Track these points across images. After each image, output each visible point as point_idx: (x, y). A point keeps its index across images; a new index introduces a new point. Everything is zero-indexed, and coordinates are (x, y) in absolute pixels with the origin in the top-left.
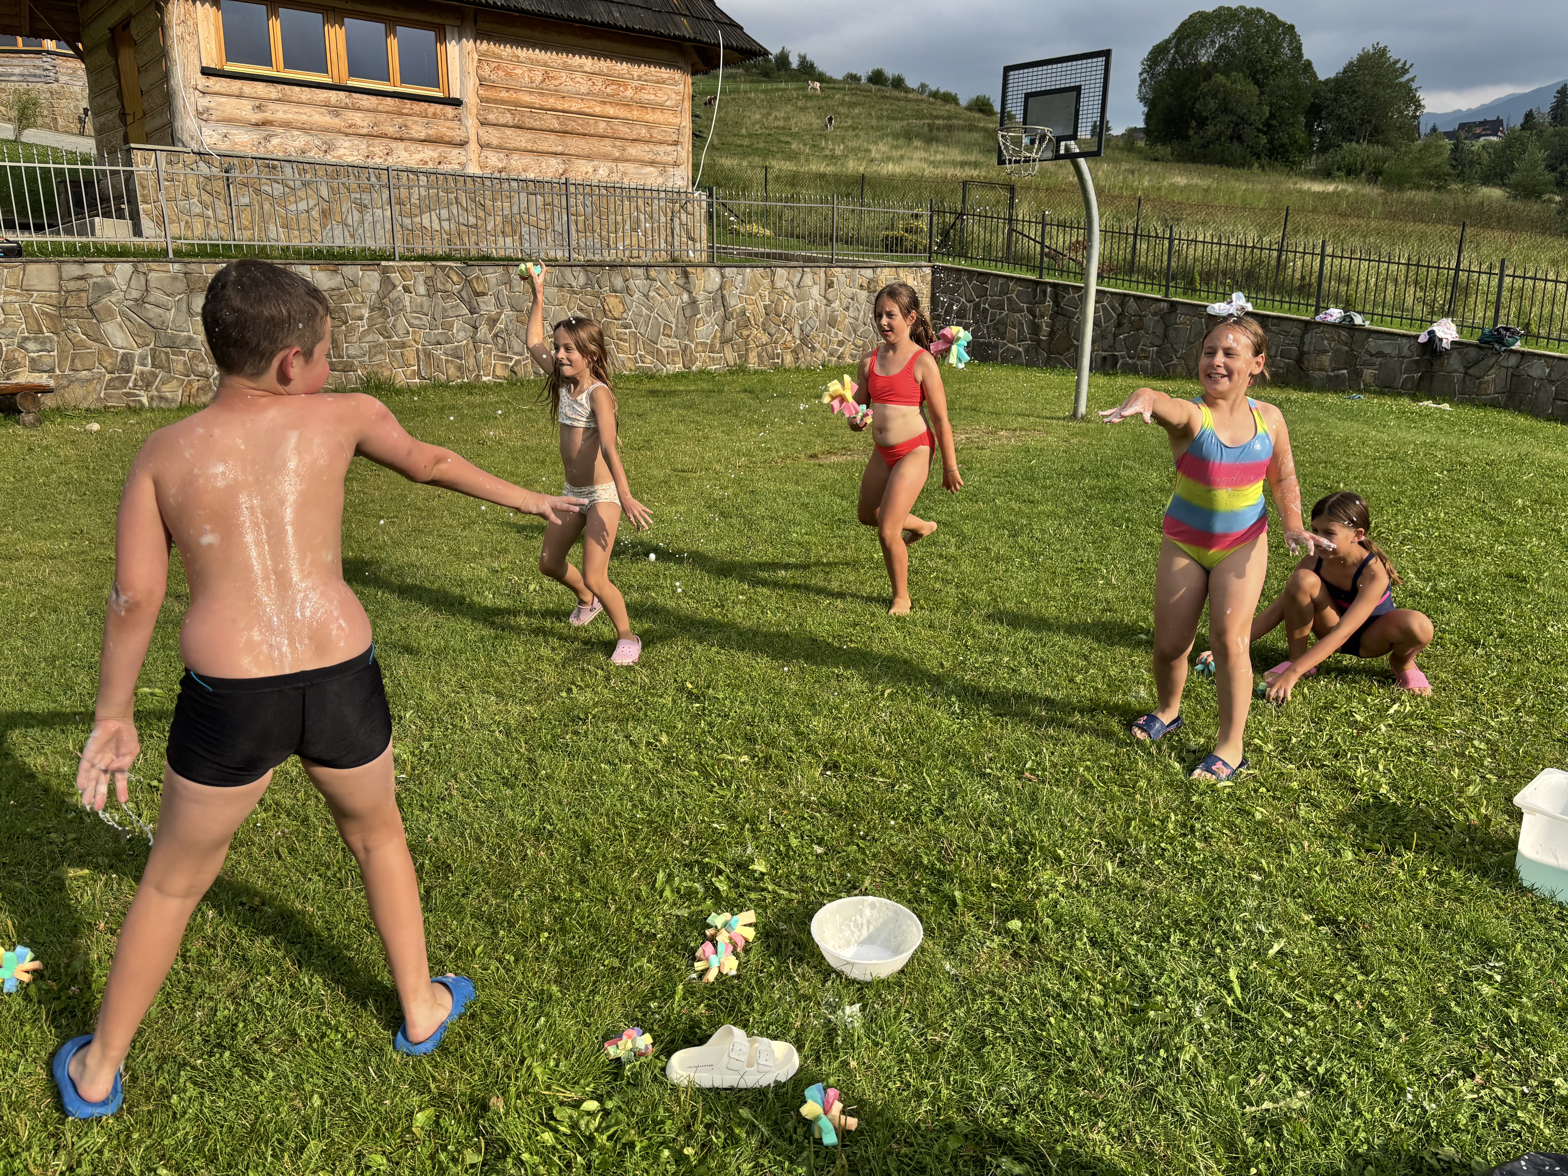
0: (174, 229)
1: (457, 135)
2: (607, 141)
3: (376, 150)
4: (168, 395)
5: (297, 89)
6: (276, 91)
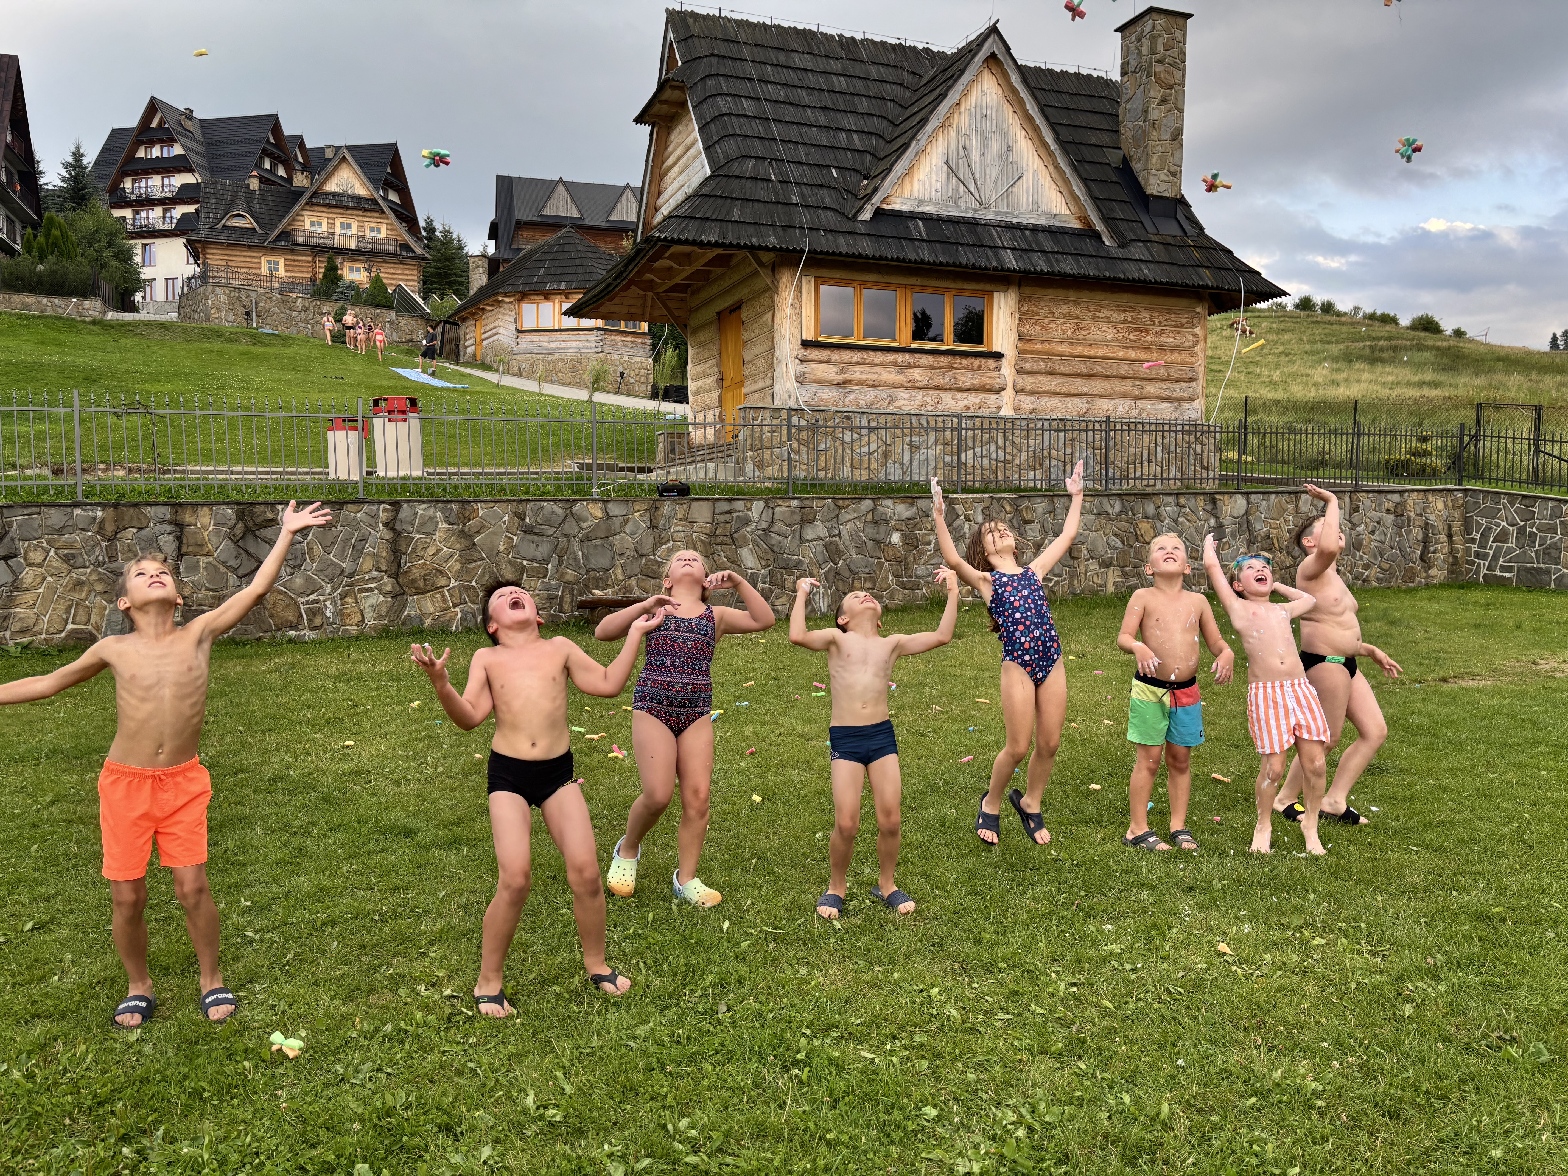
0: (768, 472)
1: (996, 383)
2: (1128, 382)
3: (929, 400)
5: (872, 353)
6: (856, 356)
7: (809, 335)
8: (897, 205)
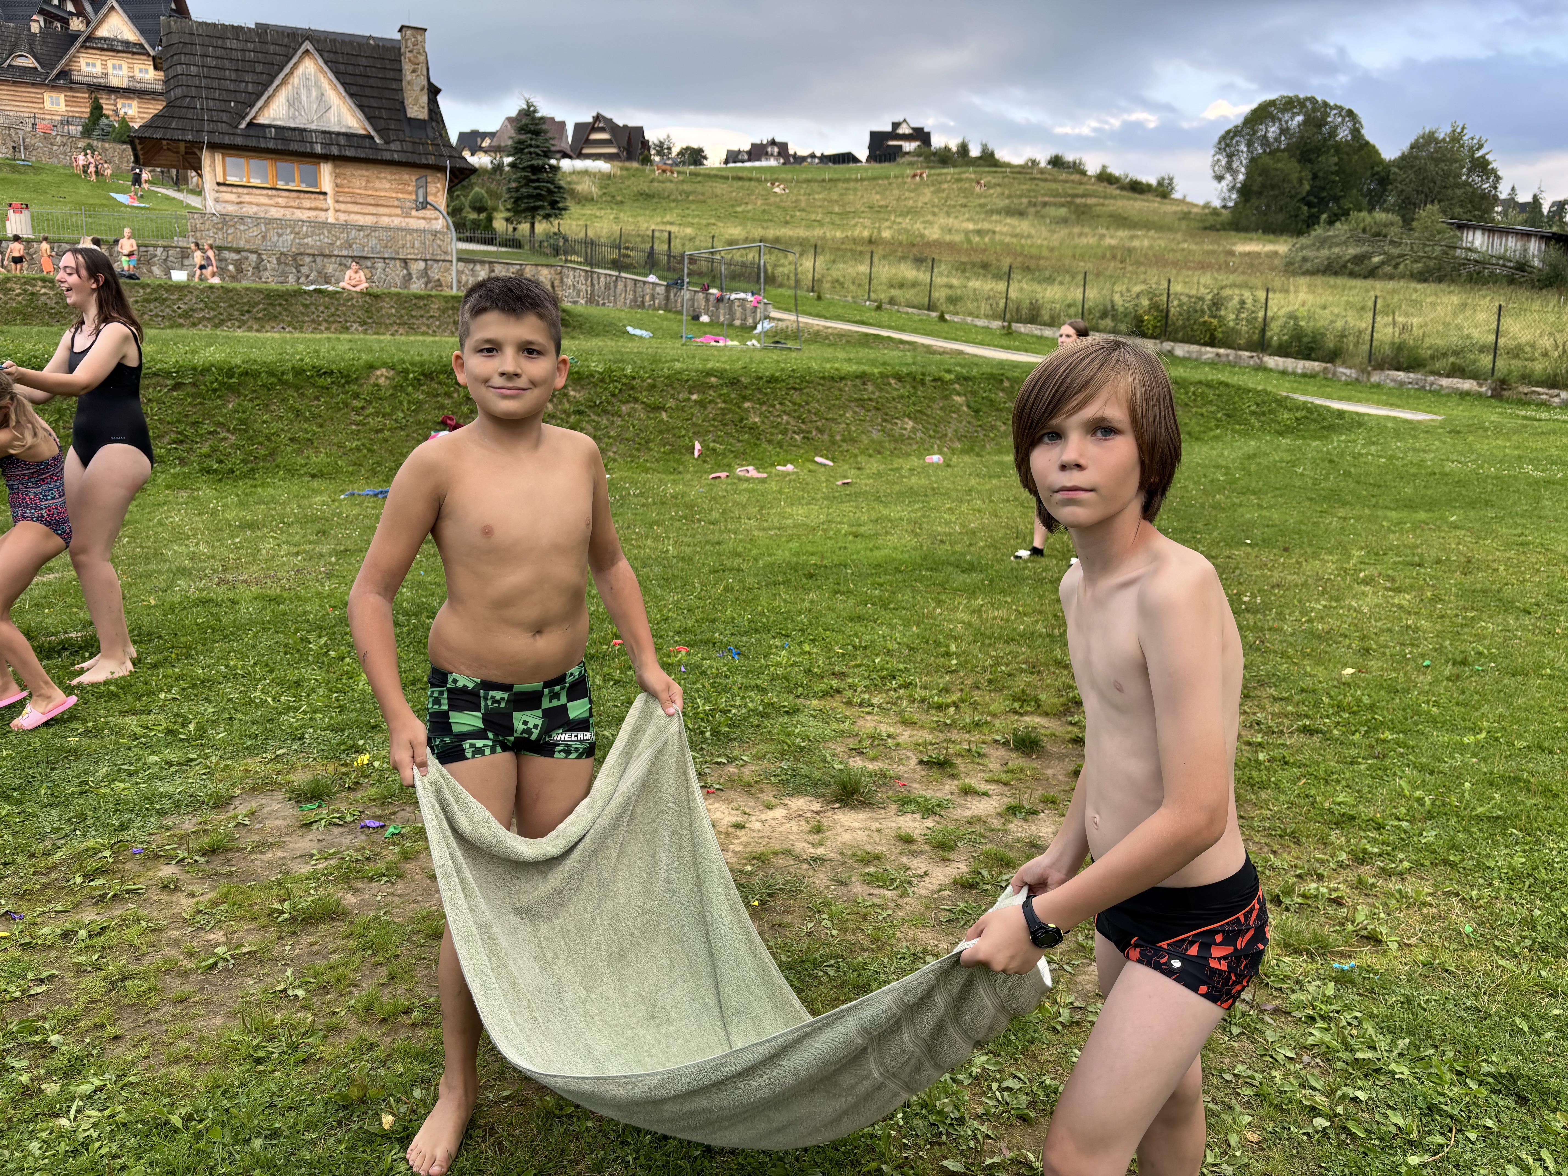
1: (324, 206)
3: (288, 213)
5: (255, 189)
6: (246, 191)
7: (221, 180)
8: (261, 120)
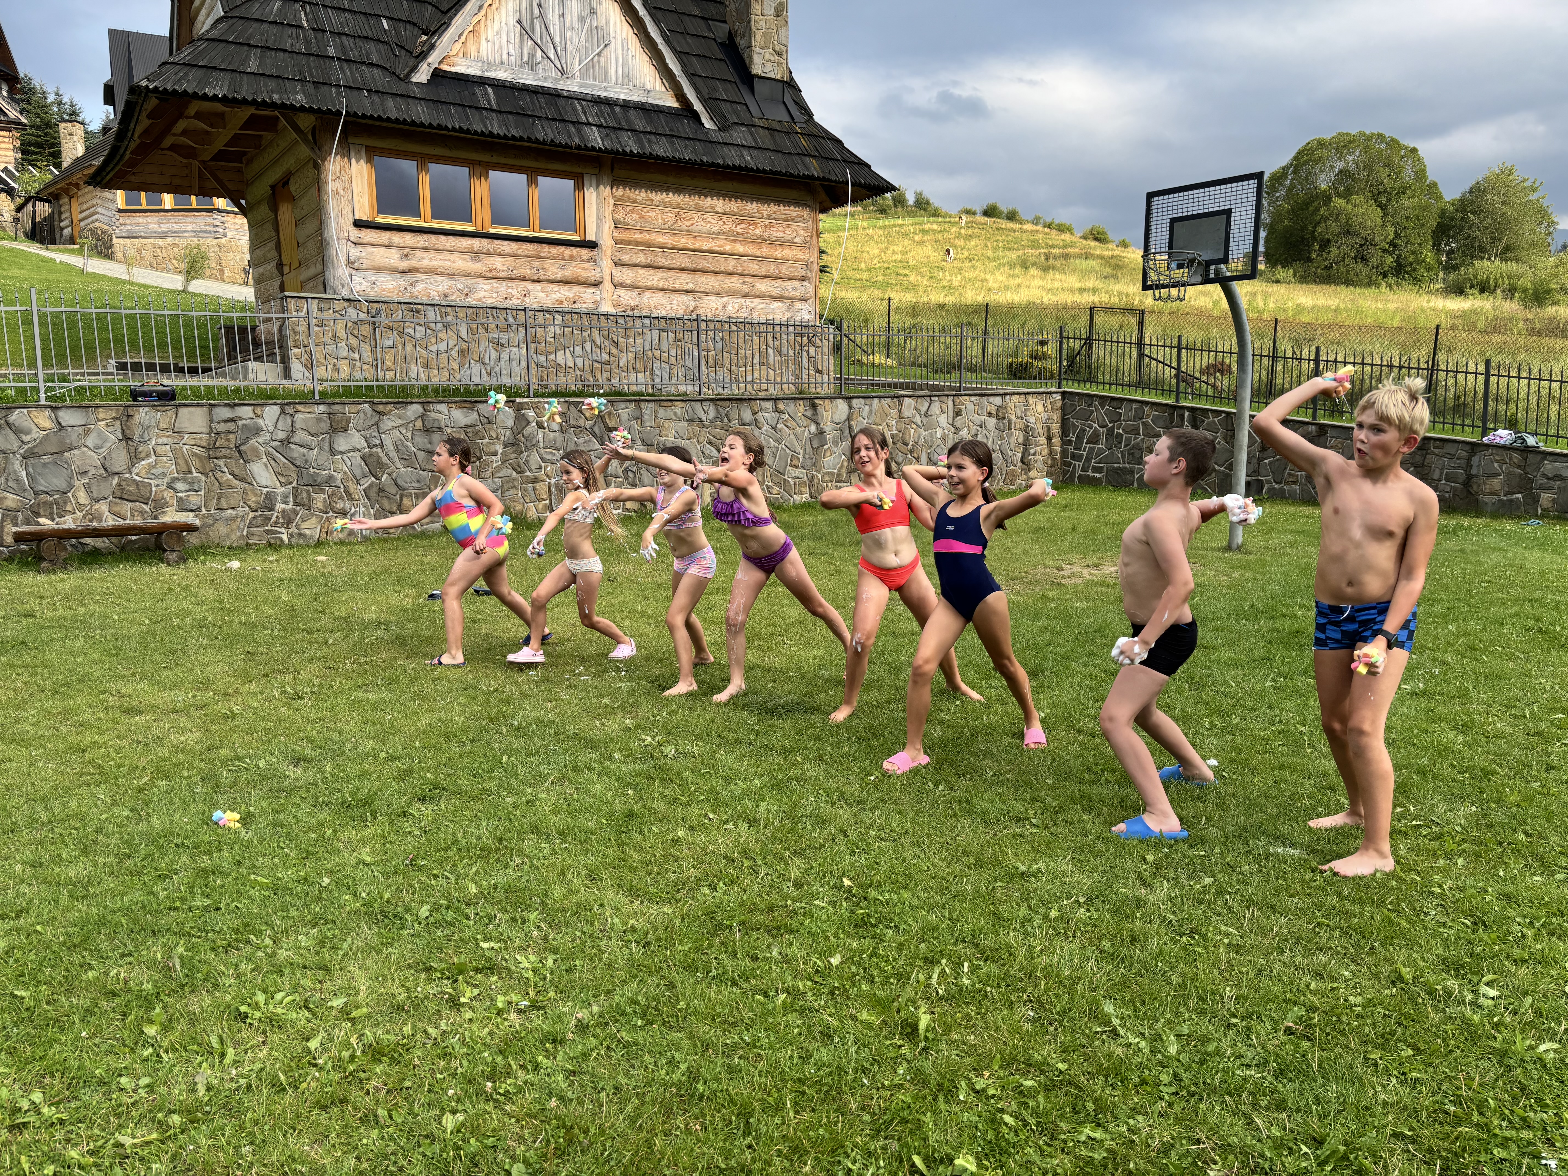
0: (321, 372)
1: (592, 274)
2: (736, 279)
3: (515, 292)
4: (307, 532)
5: (443, 238)
6: (421, 241)
7: (364, 214)
8: (461, 67)
